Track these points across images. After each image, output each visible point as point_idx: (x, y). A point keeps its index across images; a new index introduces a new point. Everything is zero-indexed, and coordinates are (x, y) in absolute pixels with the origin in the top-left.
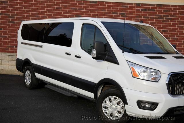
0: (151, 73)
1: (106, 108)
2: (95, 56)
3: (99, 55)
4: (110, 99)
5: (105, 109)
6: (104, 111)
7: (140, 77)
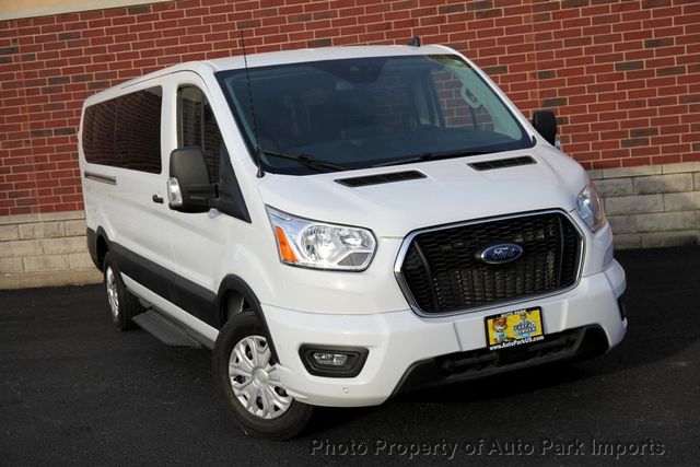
0: (347, 241)
1: (240, 379)
2: (180, 201)
3: (192, 197)
4: (248, 349)
5: (239, 385)
6: (236, 392)
7: (301, 261)
